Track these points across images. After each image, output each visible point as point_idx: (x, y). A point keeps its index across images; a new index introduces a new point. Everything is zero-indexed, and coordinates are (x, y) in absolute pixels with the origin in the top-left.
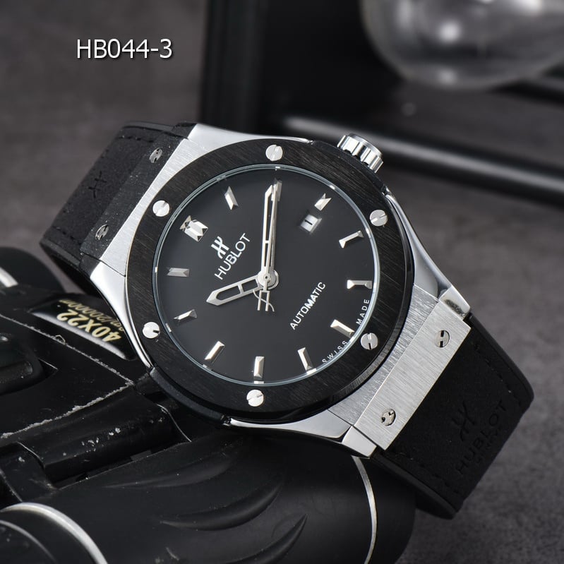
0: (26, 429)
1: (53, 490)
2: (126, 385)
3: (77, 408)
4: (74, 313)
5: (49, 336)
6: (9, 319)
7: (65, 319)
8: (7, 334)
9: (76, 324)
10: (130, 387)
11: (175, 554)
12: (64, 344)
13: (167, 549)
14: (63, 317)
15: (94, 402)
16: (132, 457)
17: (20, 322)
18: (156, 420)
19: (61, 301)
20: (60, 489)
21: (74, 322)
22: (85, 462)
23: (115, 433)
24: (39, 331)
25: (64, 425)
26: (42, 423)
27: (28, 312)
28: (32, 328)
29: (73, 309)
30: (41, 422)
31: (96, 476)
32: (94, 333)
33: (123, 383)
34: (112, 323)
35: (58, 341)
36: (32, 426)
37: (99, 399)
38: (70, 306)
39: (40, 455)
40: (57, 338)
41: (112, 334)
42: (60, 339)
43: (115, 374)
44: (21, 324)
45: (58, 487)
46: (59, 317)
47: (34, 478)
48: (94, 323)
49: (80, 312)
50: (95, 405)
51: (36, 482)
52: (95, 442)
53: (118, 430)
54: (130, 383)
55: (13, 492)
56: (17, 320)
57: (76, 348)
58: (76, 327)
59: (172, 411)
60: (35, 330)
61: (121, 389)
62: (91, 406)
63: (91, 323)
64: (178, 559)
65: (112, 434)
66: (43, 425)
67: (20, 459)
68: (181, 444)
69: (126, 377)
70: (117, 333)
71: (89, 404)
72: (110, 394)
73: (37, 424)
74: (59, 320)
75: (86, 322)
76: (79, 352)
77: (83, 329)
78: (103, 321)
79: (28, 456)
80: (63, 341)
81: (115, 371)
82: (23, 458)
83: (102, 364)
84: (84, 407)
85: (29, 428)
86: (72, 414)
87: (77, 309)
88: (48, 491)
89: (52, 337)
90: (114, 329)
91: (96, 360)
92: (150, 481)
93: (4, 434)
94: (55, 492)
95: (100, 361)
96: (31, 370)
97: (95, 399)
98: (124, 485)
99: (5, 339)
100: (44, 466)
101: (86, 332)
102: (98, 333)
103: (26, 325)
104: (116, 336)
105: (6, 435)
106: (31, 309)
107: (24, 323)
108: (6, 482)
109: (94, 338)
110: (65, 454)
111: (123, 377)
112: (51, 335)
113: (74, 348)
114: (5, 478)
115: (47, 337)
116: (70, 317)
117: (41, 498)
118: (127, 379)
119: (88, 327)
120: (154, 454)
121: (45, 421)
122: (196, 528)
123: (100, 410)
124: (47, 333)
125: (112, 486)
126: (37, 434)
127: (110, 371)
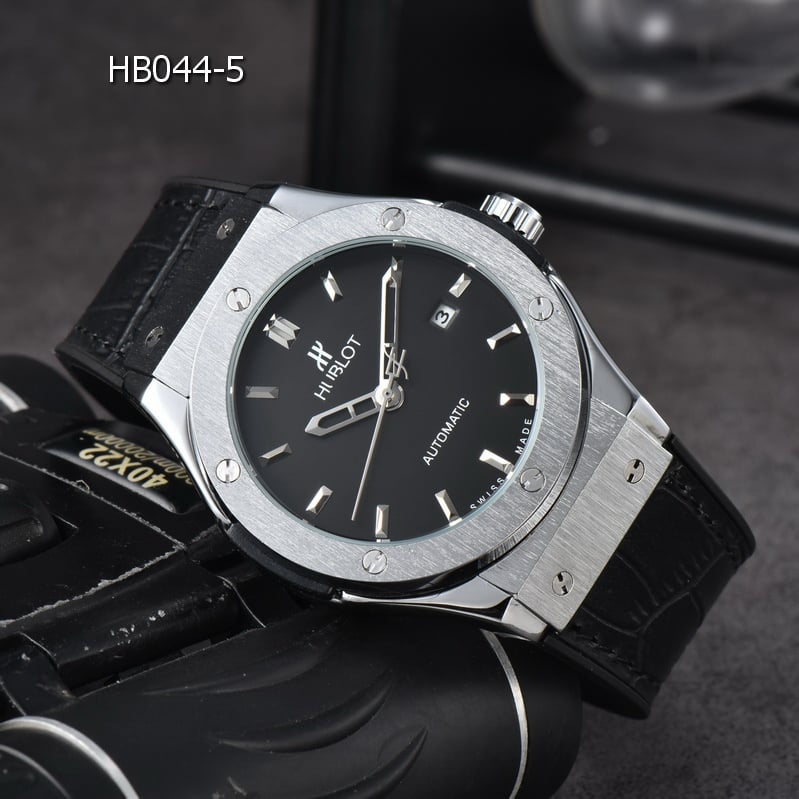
0: (32, 614)
1: (70, 699)
2: (174, 550)
3: (104, 583)
4: (103, 448)
5: (67, 481)
6: (11, 458)
7: (91, 456)
8: (8, 481)
9: (105, 464)
10: (180, 551)
12: (88, 492)
14: (87, 454)
15: (128, 574)
16: (183, 651)
17: (27, 462)
18: (215, 598)
19: (85, 432)
20: (81, 698)
21: (102, 461)
22: (116, 659)
23: (158, 617)
24: (53, 475)
25: (85, 607)
26: (54, 606)
27: (40, 447)
28: (44, 470)
29: (102, 443)
30: (53, 604)
31: (131, 678)
32: (131, 477)
33: (169, 546)
34: (155, 462)
35: (80, 487)
36: (40, 609)
37: (136, 570)
38: (97, 438)
39: (52, 650)
40: (79, 484)
41: (155, 477)
42: (83, 486)
43: (159, 534)
44: (29, 465)
45: (77, 695)
46: (82, 454)
47: (43, 683)
48: (131, 462)
49: (111, 447)
50: (130, 578)
51: (47, 688)
52: (130, 631)
53: (161, 613)
54: (179, 546)
55: (14, 703)
56: (20, 458)
57: (105, 498)
58: (105, 468)
59: (238, 585)
60: (48, 473)
61: (167, 554)
62: (123, 580)
63: (126, 463)
64: (244, 793)
65: (154, 619)
66: (56, 608)
67: (24, 656)
68: (251, 630)
69: (174, 538)
70: (162, 476)
71: (121, 578)
72: (151, 563)
73: (47, 607)
74: (82, 459)
75: (119, 461)
76: (109, 503)
77: (116, 471)
78: (143, 458)
79: (34, 652)
80: (86, 489)
81: (158, 530)
82: (28, 655)
83: (140, 519)
84: (114, 581)
85: (36, 612)
86: (97, 592)
87: (107, 442)
88: (62, 700)
89: (72, 483)
90: (158, 470)
91: (133, 515)
92: (205, 685)
94: (73, 702)
95: (138, 516)
96: (41, 529)
97: (130, 569)
98: (168, 690)
99: (4, 487)
100: (58, 665)
101: (119, 475)
102: (136, 476)
103: (35, 467)
104: (161, 480)
105: (4, 623)
106: (44, 444)
107: (33, 463)
108: (3, 689)
109: (130, 483)
110: (86, 649)
111: (170, 538)
112: (70, 480)
113: (102, 498)
114: (1, 684)
115: (65, 484)
116: (97, 454)
117: (53, 710)
118: (176, 541)
119: (122, 468)
120: (213, 646)
121: (60, 602)
122: (269, 750)
123: (137, 585)
124: (65, 477)
125: (153, 693)
126: (48, 621)
127: (152, 530)
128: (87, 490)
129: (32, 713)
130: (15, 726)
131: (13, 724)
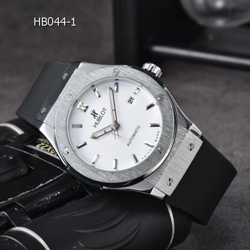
1: (30, 221)
3: (41, 185)
4: (43, 144)
5: (32, 155)
6: (16, 149)
7: (40, 147)
8: (13, 156)
9: (44, 148)
10: (65, 174)
11: (82, 244)
13: (79, 242)
14: (39, 146)
15: (49, 182)
18: (76, 187)
19: (39, 139)
20: (34, 220)
21: (43, 148)
22: (45, 208)
23: (58, 194)
24: (28, 153)
25: (35, 193)
26: (26, 193)
28: (25, 152)
29: (43, 142)
31: (50, 213)
32: (51, 152)
33: (62, 172)
35: (36, 156)
36: (21, 194)
37: (51, 180)
38: (42, 141)
39: (25, 207)
40: (36, 155)
43: (59, 169)
44: (21, 151)
45: (33, 219)
46: (37, 146)
47: (22, 216)
48: (52, 147)
49: (46, 143)
51: (23, 218)
52: (49, 199)
53: (59, 193)
54: (65, 172)
55: (13, 223)
56: (18, 149)
57: (43, 159)
58: (44, 150)
61: (61, 175)
62: (47, 183)
63: (50, 148)
64: (84, 246)
65: (56, 195)
67: (16, 209)
68: (87, 196)
69: (63, 170)
71: (46, 183)
72: (56, 178)
73: (23, 193)
74: (37, 148)
75: (48, 148)
76: (44, 160)
77: (47, 151)
79: (19, 207)
81: (59, 167)
82: (17, 208)
83: (53, 165)
84: (44, 184)
85: (20, 195)
86: (39, 188)
87: (45, 142)
88: (28, 221)
91: (51, 164)
92: (71, 214)
93: (9, 199)
94: (31, 221)
95: (53, 164)
96: (23, 170)
97: (49, 180)
98: (60, 216)
99: (11, 158)
100: (27, 211)
101: (48, 152)
102: (53, 152)
103: (23, 151)
105: (10, 199)
106: (26, 144)
107: (22, 150)
108: (10, 219)
109: (51, 154)
110: (35, 205)
111: (62, 170)
112: (33, 154)
113: (42, 159)
114: (9, 217)
115: (31, 155)
116: (41, 146)
117: (25, 224)
118: (64, 170)
119: (49, 149)
121: (28, 192)
122: (91, 232)
123: (52, 185)
124: (31, 154)
125: (55, 217)
126: (24, 197)
127: (57, 168)
128: (38, 157)
129: (18, 226)
130: (13, 230)
131: (13, 229)
